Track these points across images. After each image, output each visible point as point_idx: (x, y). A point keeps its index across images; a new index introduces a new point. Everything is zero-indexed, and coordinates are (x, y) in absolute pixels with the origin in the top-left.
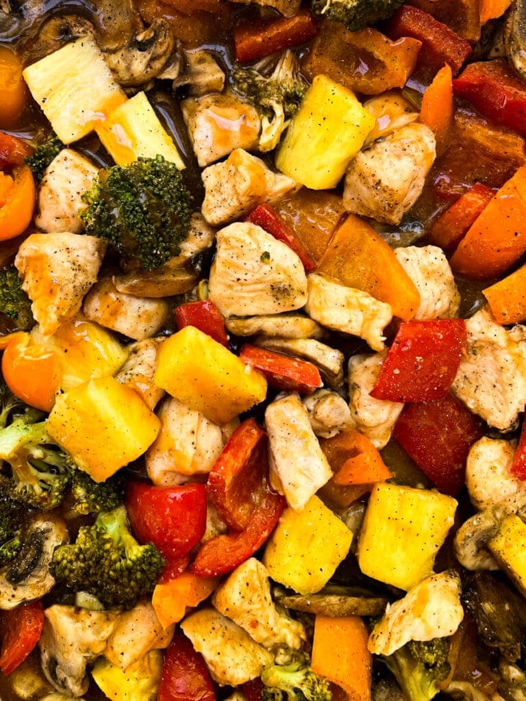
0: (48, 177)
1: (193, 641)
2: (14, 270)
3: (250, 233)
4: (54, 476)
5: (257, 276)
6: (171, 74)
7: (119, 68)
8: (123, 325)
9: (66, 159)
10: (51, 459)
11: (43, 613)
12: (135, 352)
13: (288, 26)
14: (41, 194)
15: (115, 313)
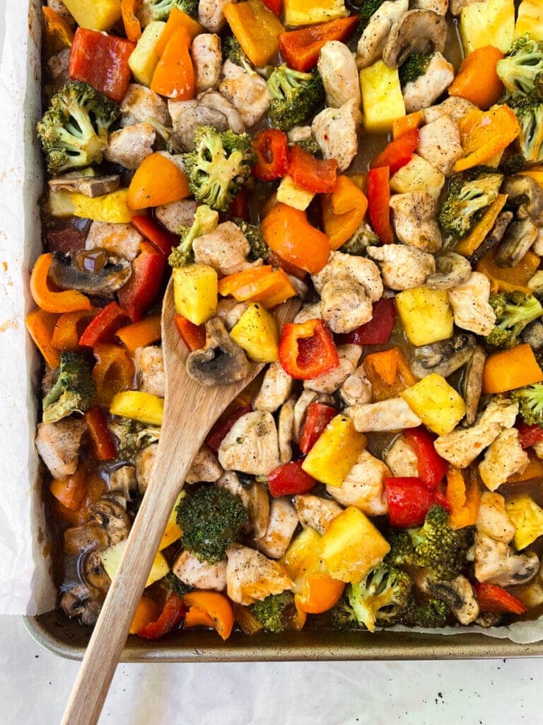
0: (190, 583)
1: (500, 483)
2: (252, 605)
3: (225, 450)
4: (390, 577)
5: (252, 446)
6: (123, 501)
7: (120, 536)
8: (288, 531)
9: (179, 571)
10: (377, 580)
11: (483, 583)
12: (306, 523)
13: (92, 427)
14: (202, 587)
15: (280, 538)
